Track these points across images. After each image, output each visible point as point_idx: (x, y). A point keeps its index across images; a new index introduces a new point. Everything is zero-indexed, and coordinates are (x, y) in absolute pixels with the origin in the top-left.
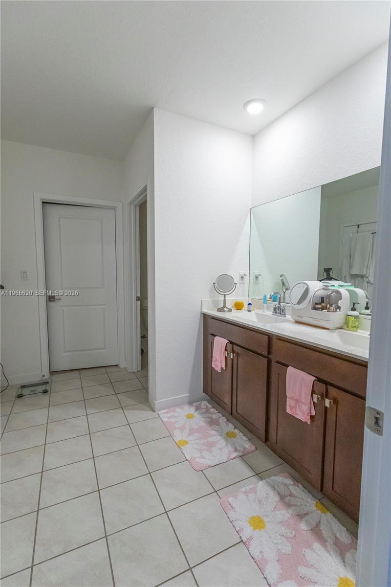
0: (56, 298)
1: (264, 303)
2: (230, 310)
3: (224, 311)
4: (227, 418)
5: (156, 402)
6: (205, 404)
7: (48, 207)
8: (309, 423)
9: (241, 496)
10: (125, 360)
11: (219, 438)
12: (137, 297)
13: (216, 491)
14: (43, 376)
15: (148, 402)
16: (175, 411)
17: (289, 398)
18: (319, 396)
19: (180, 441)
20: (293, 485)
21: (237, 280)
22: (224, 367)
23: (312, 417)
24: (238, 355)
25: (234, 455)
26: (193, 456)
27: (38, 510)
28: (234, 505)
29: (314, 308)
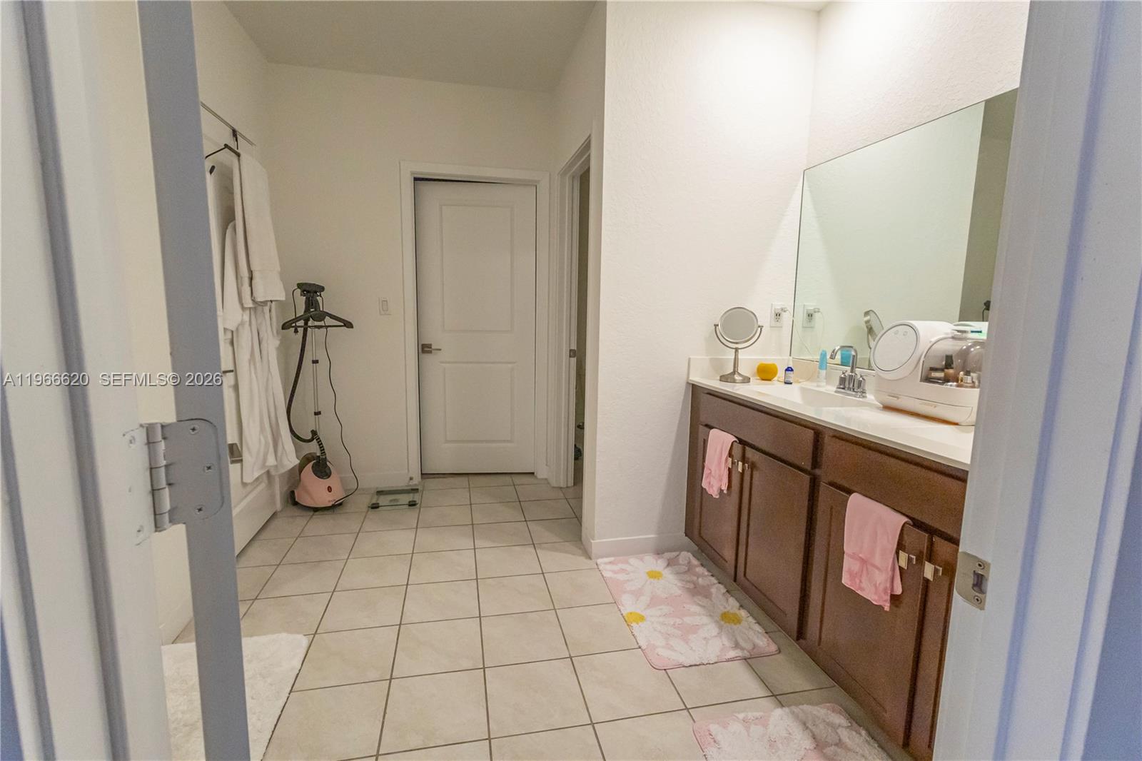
0: (433, 347)
1: (821, 368)
2: (746, 380)
3: (734, 381)
4: (725, 587)
5: (592, 541)
6: (686, 556)
7: (426, 187)
8: (887, 608)
9: (736, 727)
10: (547, 465)
11: (705, 620)
12: (571, 350)
13: (687, 709)
14: (411, 479)
15: (581, 540)
16: (627, 563)
17: (849, 555)
18: (913, 557)
19: (631, 613)
20: (848, 727)
21: (764, 318)
22: (725, 488)
23: (895, 599)
24: (753, 467)
25: (732, 654)
26: (652, 642)
27: (391, 678)
28: (719, 738)
29: (927, 379)
